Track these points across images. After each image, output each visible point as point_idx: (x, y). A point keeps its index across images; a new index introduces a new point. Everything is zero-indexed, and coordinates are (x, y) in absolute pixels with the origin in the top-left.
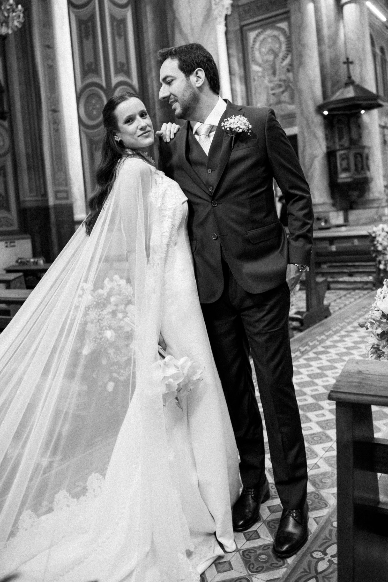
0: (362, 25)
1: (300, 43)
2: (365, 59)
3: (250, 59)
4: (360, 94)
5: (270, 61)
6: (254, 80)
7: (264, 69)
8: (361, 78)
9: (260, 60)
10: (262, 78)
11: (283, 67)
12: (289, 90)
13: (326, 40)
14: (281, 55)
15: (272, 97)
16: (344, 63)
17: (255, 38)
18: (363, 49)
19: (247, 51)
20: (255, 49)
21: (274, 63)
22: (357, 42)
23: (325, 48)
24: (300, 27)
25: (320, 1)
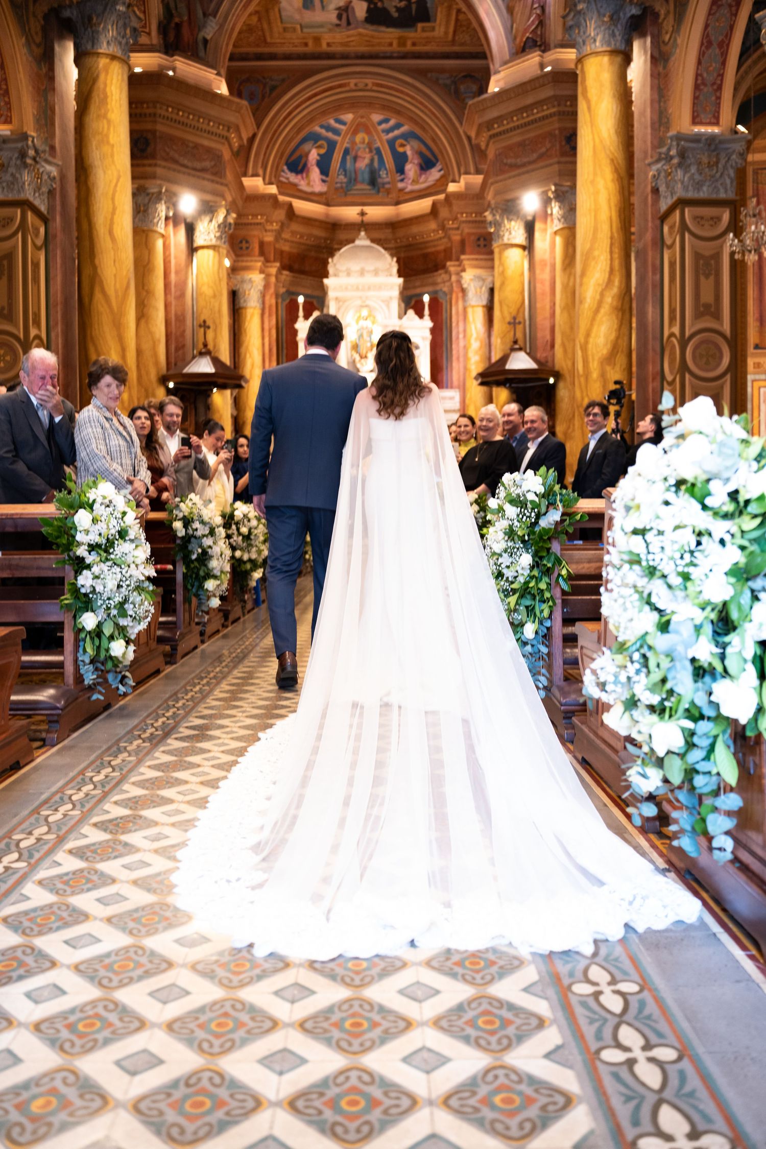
0: (220, 280)
1: (143, 288)
2: (220, 323)
4: (221, 371)
8: (215, 346)
13: (173, 290)
16: (200, 326)
18: (220, 311)
22: (212, 300)
23: (172, 299)
24: (145, 267)
25: (169, 236)
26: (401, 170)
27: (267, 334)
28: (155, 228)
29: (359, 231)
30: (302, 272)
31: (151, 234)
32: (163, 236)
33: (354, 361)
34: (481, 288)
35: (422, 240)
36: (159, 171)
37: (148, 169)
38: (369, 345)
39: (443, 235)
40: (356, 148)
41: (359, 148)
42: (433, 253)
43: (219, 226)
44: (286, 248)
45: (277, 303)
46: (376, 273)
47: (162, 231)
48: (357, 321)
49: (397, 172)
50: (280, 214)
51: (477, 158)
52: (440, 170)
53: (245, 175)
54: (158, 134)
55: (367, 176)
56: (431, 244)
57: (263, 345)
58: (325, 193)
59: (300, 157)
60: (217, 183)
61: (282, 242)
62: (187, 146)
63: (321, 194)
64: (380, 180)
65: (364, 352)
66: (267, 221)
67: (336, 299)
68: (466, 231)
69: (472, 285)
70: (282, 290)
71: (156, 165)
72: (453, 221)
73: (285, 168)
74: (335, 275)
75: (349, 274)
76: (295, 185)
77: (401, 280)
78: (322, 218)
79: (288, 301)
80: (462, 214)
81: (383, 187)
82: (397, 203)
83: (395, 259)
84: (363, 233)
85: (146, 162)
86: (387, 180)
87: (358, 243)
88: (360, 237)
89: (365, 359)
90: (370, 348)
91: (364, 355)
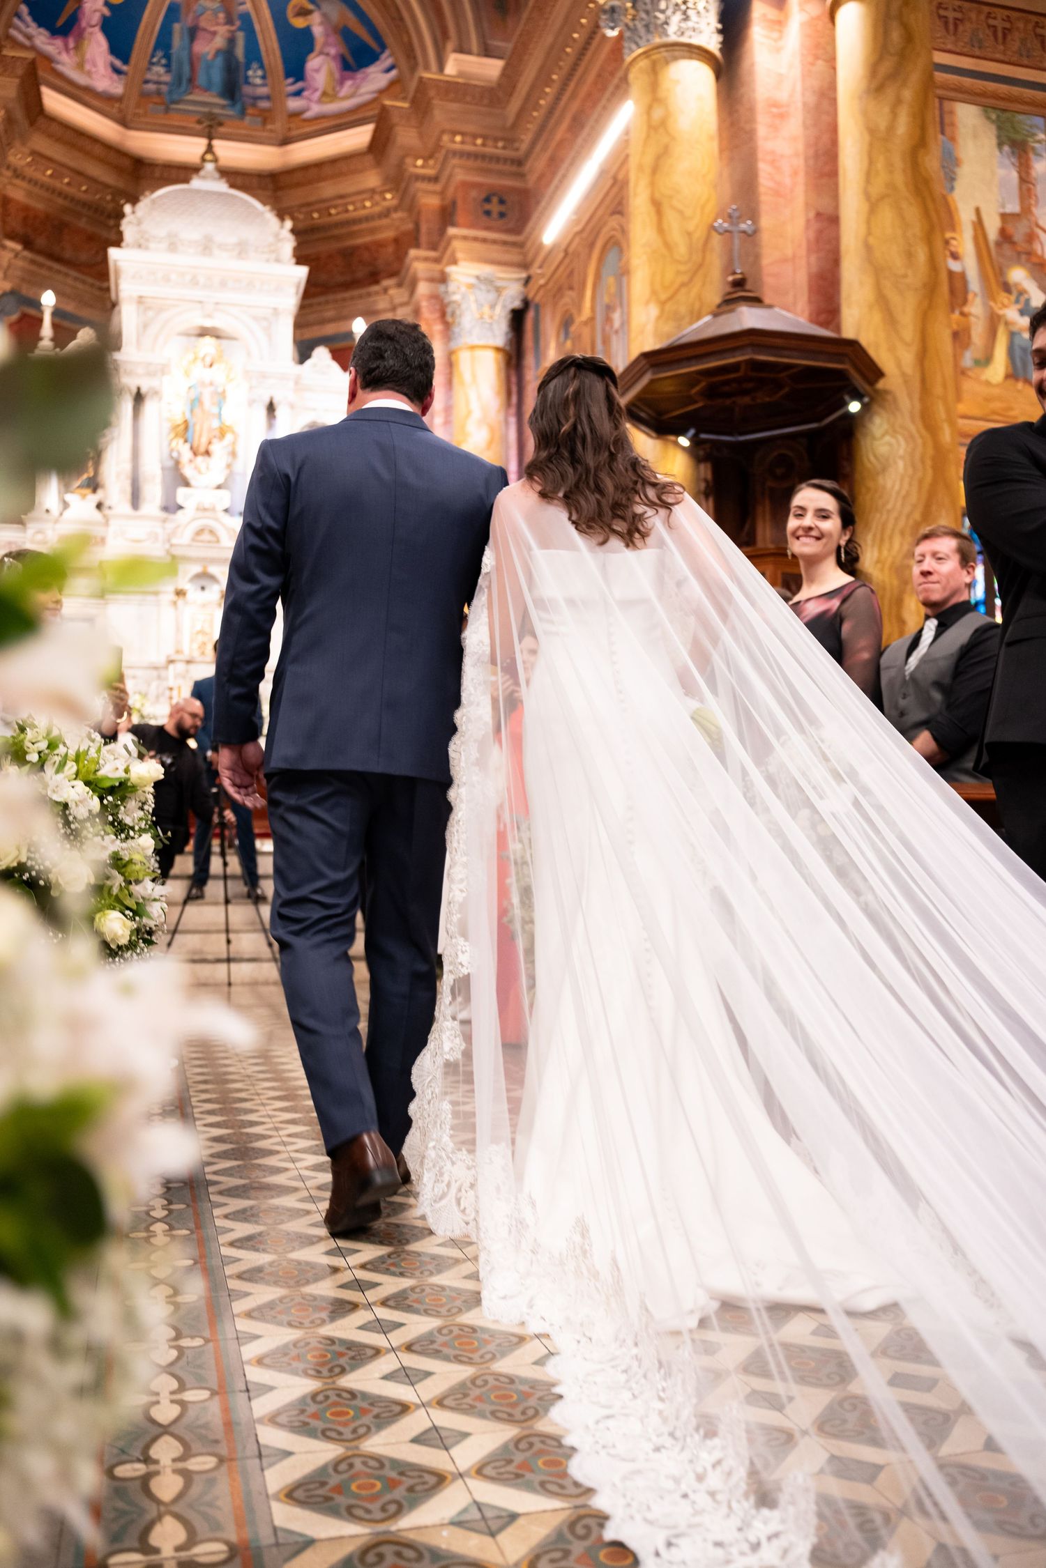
26: (296, 70)
33: (177, 463)
34: (493, 307)
35: (344, 216)
38: (215, 424)
39: (395, 202)
40: (196, 7)
41: (205, 9)
42: (366, 247)
44: (17, 192)
46: (242, 250)
48: (189, 367)
49: (287, 76)
51: (486, 25)
52: (388, 70)
55: (217, 76)
56: (364, 226)
58: (119, 99)
61: (6, 173)
63: (108, 98)
64: (247, 90)
65: (204, 440)
67: (141, 300)
68: (460, 176)
69: (472, 298)
70: (3, 286)
72: (426, 159)
74: (140, 246)
75: (173, 246)
77: (303, 271)
79: (15, 317)
80: (454, 133)
81: (254, 105)
82: (285, 141)
83: (289, 224)
84: (210, 166)
86: (263, 91)
87: (196, 183)
88: (202, 173)
89: (206, 458)
90: (217, 433)
91: (202, 449)
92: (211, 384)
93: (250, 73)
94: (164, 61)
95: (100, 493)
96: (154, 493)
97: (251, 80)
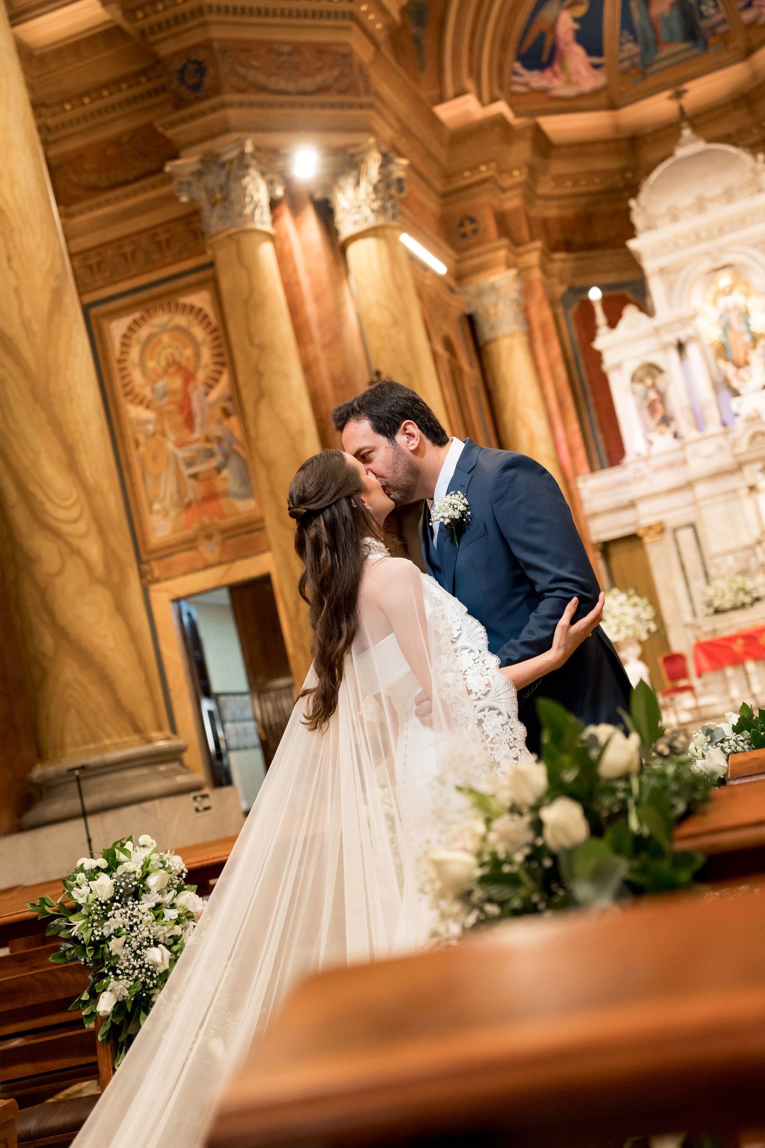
0: (400, 289)
1: (252, 343)
3: (120, 392)
5: (174, 392)
6: (137, 444)
7: (161, 414)
9: (147, 392)
10: (158, 437)
11: (211, 406)
12: (233, 462)
13: (316, 332)
14: (201, 376)
15: (192, 483)
17: (125, 336)
18: (411, 348)
19: (109, 369)
20: (128, 364)
21: (187, 398)
23: (316, 350)
24: (246, 302)
25: (287, 235)
27: (546, 376)
28: (250, 226)
29: (679, 129)
30: (591, 246)
31: (245, 239)
32: (271, 238)
33: (727, 379)
36: (233, 115)
37: (212, 117)
38: (747, 338)
43: (376, 189)
44: (551, 211)
45: (555, 317)
46: (729, 196)
47: (268, 228)
48: (714, 303)
50: (522, 151)
53: (441, 99)
54: (216, 46)
55: (677, 26)
57: (544, 398)
59: (542, 36)
60: (351, 106)
61: (540, 203)
62: (280, 54)
63: (596, 92)
64: (704, 24)
65: (741, 355)
66: (501, 171)
67: (662, 271)
70: (560, 290)
71: (223, 106)
73: (517, 66)
74: (650, 228)
75: (674, 216)
76: (544, 91)
78: (608, 133)
79: (575, 308)
81: (714, 34)
82: (749, 52)
83: (761, 157)
84: (687, 132)
85: (205, 105)
86: (719, 17)
87: (681, 152)
88: (682, 141)
89: (747, 368)
90: (751, 344)
91: (742, 361)
92: (736, 307)
93: (703, 8)
94: (631, 37)
95: (673, 426)
96: (712, 415)
97: (706, 14)
